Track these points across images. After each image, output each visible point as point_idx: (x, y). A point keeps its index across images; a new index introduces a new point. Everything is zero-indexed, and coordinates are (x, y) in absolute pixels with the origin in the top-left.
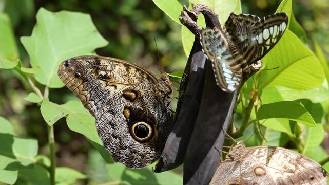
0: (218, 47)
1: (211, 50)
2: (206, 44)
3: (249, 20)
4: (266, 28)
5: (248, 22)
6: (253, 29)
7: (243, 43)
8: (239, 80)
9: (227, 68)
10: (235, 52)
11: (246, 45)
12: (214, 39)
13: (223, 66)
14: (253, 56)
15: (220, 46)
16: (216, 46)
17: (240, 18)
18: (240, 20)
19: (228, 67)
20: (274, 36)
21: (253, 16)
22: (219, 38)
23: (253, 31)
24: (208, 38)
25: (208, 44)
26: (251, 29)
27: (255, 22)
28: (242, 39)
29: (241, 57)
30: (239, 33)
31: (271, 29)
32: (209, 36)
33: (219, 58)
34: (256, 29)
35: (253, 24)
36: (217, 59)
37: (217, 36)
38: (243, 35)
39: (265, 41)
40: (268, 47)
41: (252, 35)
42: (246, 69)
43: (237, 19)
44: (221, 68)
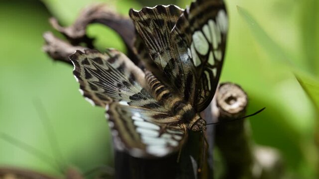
0: (119, 86)
1: (101, 90)
2: (90, 80)
3: (160, 17)
4: (196, 30)
5: (160, 23)
6: (177, 36)
7: (168, 69)
8: (178, 138)
9: (145, 121)
10: (159, 92)
11: (175, 73)
12: (110, 70)
13: (134, 118)
14: (197, 95)
15: (125, 83)
16: (115, 83)
17: (145, 17)
18: (146, 23)
19: (149, 119)
20: (215, 46)
21: (165, 6)
22: (122, 68)
23: (178, 41)
24: (93, 68)
25: (95, 79)
26: (173, 36)
27: (175, 19)
28: (163, 61)
29: (176, 100)
30: (154, 51)
31: (206, 28)
32: (95, 66)
33: (124, 103)
34: (182, 35)
35: (170, 25)
36: (120, 106)
37: (116, 65)
38: (162, 53)
39: (204, 58)
40: (214, 71)
41: (179, 49)
42: (195, 123)
43: (141, 21)
44: (129, 121)
